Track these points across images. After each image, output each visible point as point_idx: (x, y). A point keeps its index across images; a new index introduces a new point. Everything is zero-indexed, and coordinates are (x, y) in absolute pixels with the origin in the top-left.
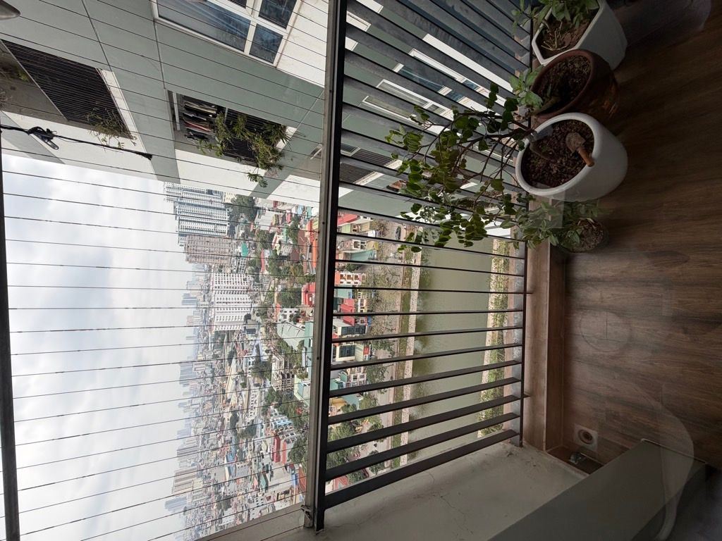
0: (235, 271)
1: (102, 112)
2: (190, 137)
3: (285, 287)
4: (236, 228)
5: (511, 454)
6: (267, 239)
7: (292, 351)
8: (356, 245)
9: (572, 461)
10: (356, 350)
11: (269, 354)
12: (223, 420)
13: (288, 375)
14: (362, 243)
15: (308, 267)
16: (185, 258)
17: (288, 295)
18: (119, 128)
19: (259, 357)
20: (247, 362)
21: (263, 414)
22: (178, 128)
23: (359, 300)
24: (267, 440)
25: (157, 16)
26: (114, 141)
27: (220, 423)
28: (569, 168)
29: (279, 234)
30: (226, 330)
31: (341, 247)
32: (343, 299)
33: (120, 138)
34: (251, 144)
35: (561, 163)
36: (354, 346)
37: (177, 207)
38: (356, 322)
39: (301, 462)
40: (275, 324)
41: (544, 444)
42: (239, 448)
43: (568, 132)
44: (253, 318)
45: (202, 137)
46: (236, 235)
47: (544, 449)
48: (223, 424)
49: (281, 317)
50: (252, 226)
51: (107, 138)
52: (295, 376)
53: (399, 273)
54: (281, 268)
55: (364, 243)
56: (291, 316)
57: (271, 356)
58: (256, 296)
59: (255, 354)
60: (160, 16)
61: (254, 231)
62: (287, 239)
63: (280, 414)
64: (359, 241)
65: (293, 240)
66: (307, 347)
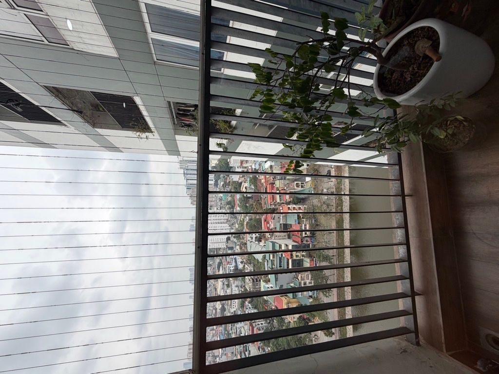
0: (219, 208)
1: (137, 121)
2: (182, 127)
3: (251, 217)
4: (219, 181)
5: (405, 351)
6: (237, 187)
7: (258, 262)
8: (297, 185)
9: (478, 367)
10: (304, 262)
11: (243, 264)
12: (216, 309)
13: (256, 279)
14: (302, 183)
15: (265, 203)
16: (190, 202)
17: (253, 223)
18: (145, 128)
19: (236, 266)
20: (229, 270)
21: (241, 307)
22: (176, 123)
23: (303, 225)
24: (245, 326)
25: (156, 60)
26: (144, 135)
27: (214, 311)
28: (422, 71)
29: (245, 182)
30: (215, 247)
31: (287, 188)
32: (291, 225)
33: (146, 133)
34: (216, 125)
35: (414, 69)
36: (302, 259)
37: (185, 172)
38: (302, 241)
39: (269, 347)
40: (246, 244)
41: (444, 345)
42: (227, 331)
43: (416, 42)
44: (231, 239)
45: (189, 126)
46: (219, 186)
47: (445, 351)
48: (216, 312)
49: (249, 239)
50: (228, 178)
51: (141, 134)
52: (261, 281)
53: (332, 204)
54: (247, 205)
55: (303, 183)
56: (256, 238)
57: (244, 266)
58: (233, 224)
59: (234, 264)
60: (157, 60)
61: (230, 182)
62: (250, 185)
63: (252, 308)
64: (300, 182)
65: (254, 186)
66: (268, 259)
